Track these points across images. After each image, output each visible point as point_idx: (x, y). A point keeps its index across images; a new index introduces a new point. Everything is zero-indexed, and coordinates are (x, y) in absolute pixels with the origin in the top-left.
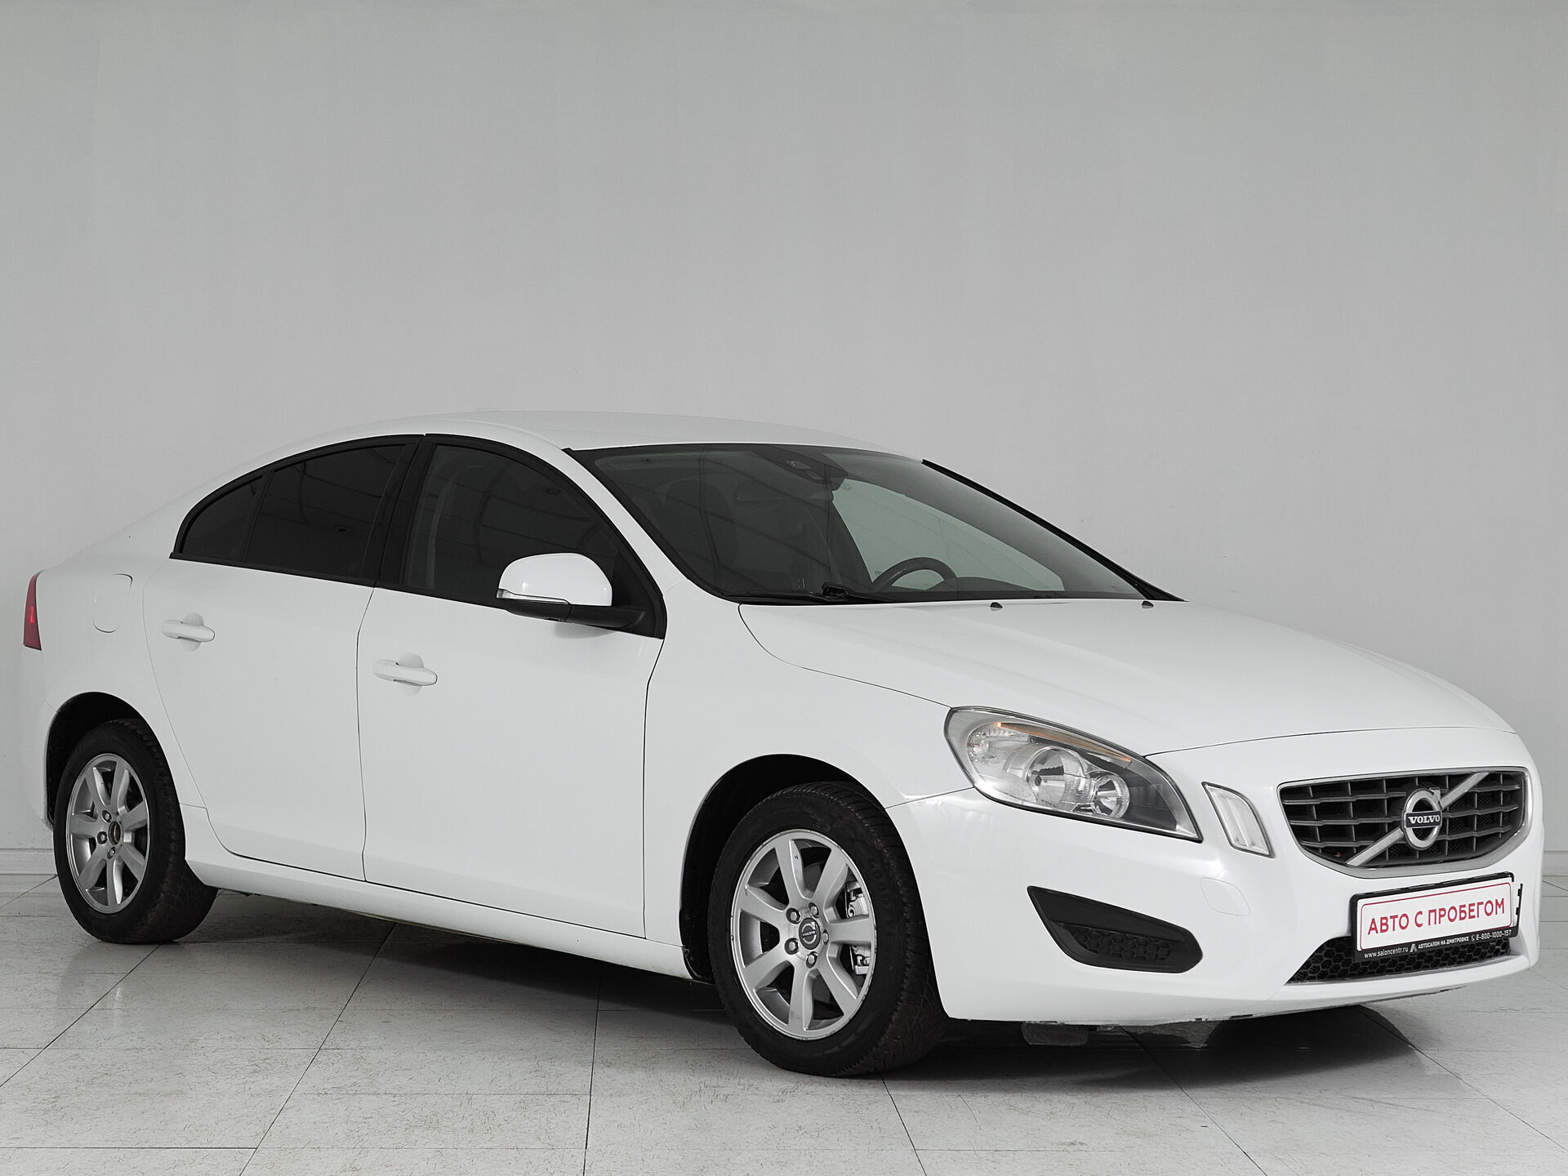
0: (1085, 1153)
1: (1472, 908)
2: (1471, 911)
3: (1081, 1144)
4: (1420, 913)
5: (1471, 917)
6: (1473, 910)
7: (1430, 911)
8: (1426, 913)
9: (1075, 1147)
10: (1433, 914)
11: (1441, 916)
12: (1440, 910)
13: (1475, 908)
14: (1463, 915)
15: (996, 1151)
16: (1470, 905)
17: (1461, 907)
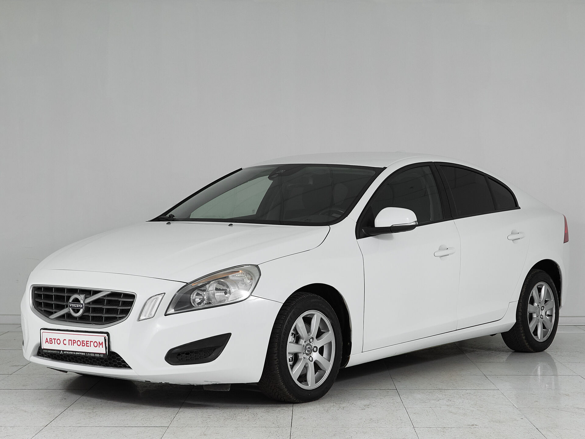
0: (477, 429)
1: (87, 342)
2: (87, 343)
3: (476, 425)
4: (65, 340)
5: (87, 346)
6: (88, 344)
7: (69, 340)
8: (67, 341)
9: (474, 427)
10: (70, 341)
11: (74, 343)
12: (73, 340)
13: (89, 343)
14: (83, 344)
15: (444, 428)
16: (87, 341)
17: (82, 341)
